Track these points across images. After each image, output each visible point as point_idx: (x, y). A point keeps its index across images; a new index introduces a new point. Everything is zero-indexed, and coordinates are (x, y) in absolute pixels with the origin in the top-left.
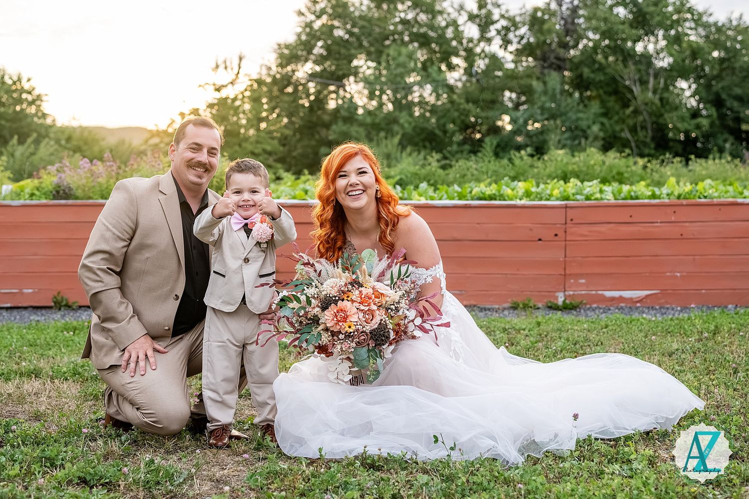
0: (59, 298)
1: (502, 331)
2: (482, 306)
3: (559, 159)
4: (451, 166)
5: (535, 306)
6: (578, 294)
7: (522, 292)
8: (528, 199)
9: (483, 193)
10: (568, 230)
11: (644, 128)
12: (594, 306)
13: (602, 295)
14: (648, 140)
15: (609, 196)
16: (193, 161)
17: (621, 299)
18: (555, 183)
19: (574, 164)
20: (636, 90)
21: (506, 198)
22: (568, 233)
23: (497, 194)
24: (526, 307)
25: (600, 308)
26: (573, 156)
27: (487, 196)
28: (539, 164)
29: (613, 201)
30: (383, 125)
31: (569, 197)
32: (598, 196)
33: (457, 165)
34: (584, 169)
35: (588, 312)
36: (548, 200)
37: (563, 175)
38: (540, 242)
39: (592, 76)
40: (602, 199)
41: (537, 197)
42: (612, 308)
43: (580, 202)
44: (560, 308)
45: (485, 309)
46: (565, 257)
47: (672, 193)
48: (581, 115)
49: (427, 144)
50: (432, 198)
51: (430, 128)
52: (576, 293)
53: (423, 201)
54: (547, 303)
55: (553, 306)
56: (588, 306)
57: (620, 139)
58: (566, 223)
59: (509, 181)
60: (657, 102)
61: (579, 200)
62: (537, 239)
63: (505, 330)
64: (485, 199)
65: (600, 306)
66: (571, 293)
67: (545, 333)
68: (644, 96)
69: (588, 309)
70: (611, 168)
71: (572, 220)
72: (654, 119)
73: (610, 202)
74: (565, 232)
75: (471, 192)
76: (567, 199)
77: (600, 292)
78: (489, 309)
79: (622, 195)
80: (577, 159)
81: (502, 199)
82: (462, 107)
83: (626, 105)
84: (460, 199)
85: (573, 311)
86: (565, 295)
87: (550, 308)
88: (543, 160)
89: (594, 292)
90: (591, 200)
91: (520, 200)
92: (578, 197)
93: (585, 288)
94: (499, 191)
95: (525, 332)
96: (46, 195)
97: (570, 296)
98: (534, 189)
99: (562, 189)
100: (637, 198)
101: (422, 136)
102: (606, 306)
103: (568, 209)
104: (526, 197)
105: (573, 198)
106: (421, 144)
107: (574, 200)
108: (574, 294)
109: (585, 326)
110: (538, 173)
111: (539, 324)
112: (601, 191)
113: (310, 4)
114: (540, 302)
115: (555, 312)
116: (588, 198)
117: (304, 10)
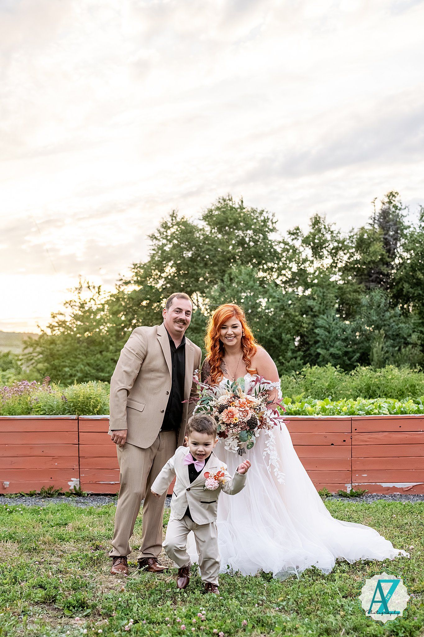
5: (328, 494)
6: (362, 485)
7: (320, 483)
8: (323, 414)
10: (353, 437)
12: (374, 494)
13: (380, 485)
15: (385, 411)
16: (178, 318)
17: (395, 489)
18: (346, 402)
21: (308, 413)
22: (353, 439)
23: (301, 410)
25: (378, 496)
26: (375, 371)
27: (293, 412)
28: (347, 378)
29: (387, 415)
31: (354, 412)
32: (376, 411)
35: (368, 499)
36: (339, 413)
38: (332, 446)
39: (411, 290)
40: (379, 413)
41: (330, 412)
42: (386, 496)
43: (362, 416)
44: (348, 495)
46: (352, 457)
52: (360, 484)
54: (338, 492)
55: (343, 494)
56: (370, 494)
58: (351, 432)
59: (311, 399)
62: (330, 444)
64: (292, 415)
65: (378, 494)
66: (357, 484)
69: (369, 496)
71: (356, 430)
74: (351, 438)
76: (353, 414)
77: (378, 483)
79: (395, 410)
81: (304, 414)
85: (357, 498)
86: (352, 486)
87: (341, 495)
89: (374, 484)
90: (371, 414)
91: (318, 414)
92: (360, 412)
93: (366, 481)
94: (302, 409)
97: (355, 486)
98: (327, 407)
99: (350, 406)
100: (405, 413)
102: (383, 494)
103: (352, 421)
104: (322, 412)
105: (358, 413)
107: (358, 415)
112: (380, 407)
113: (162, 230)
114: (333, 491)
115: (343, 498)
116: (368, 413)
117: (157, 235)
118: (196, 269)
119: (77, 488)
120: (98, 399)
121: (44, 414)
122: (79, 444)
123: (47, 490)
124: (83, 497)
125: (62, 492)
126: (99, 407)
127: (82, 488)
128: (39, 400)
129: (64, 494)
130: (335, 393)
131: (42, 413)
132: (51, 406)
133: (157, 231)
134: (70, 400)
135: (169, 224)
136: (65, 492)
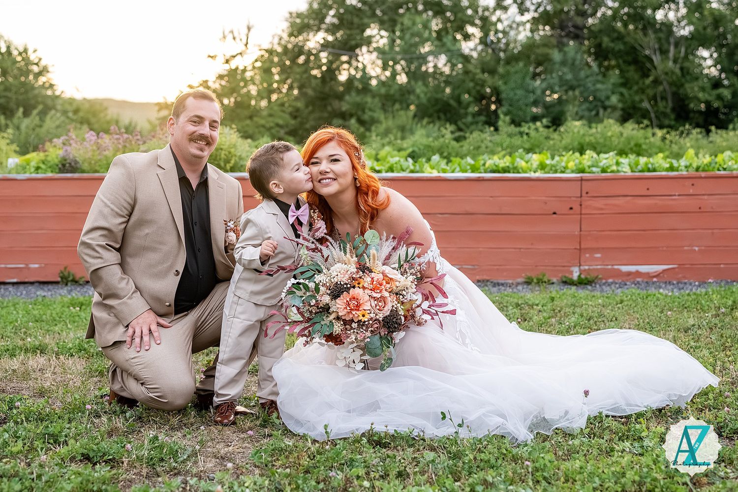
0: (66, 274)
1: (515, 306)
2: (495, 281)
3: (576, 130)
4: (465, 138)
5: (549, 281)
6: (594, 269)
7: (536, 266)
8: (543, 172)
9: (496, 166)
10: (582, 203)
11: (663, 98)
12: (610, 280)
13: (619, 270)
14: (668, 110)
15: (626, 168)
16: (195, 134)
17: (638, 274)
18: (571, 155)
19: (591, 135)
20: (657, 59)
21: (520, 171)
22: (583, 206)
23: (511, 166)
24: (540, 282)
25: (616, 283)
26: (590, 127)
27: (500, 169)
28: (555, 136)
29: (629, 173)
30: (397, 96)
31: (585, 169)
32: (614, 168)
33: (471, 136)
34: (601, 141)
35: (604, 287)
36: (563, 172)
37: (579, 147)
38: (555, 216)
39: (612, 45)
40: (618, 171)
41: (551, 170)
42: (628, 283)
43: (597, 174)
44: (575, 283)
45: (499, 284)
46: (581, 231)
47: (691, 165)
48: (599, 86)
49: (442, 116)
50: (444, 171)
51: (445, 99)
52: (591, 267)
53: (435, 174)
54: (561, 278)
55: (568, 281)
56: (604, 281)
57: (640, 109)
58: (581, 196)
59: (524, 154)
60: (678, 71)
61: (594, 173)
62: (552, 212)
63: (517, 305)
64: (499, 172)
65: (616, 281)
66: (587, 267)
67: (559, 309)
68: (664, 65)
69: (604, 284)
70: (629, 140)
71: (587, 193)
72: (674, 89)
73: (627, 174)
74: (581, 205)
75: (484, 165)
76: (583, 171)
77: (616, 267)
78: (502, 285)
79: (639, 167)
80: (594, 130)
81: (515, 171)
82: (477, 77)
83: (646, 75)
84: (473, 172)
85: (588, 287)
86: (580, 270)
87: (565, 283)
88: (560, 131)
89: (610, 267)
90: (607, 172)
91: (535, 172)
92: (594, 169)
93: (600, 263)
94: (513, 164)
95: (539, 308)
96: (52, 168)
97: (585, 270)
98: (548, 162)
99: (577, 161)
100: (654, 170)
101: (436, 108)
102: (623, 281)
103: (583, 182)
104: (541, 170)
105: (589, 171)
106: (435, 115)
107: (589, 173)
108: (589, 269)
109: (600, 301)
110: (554, 145)
111: (553, 299)
112: (618, 164)
114: (555, 276)
115: (570, 287)
116: (604, 171)
120: (232, 150)
126: (233, 162)
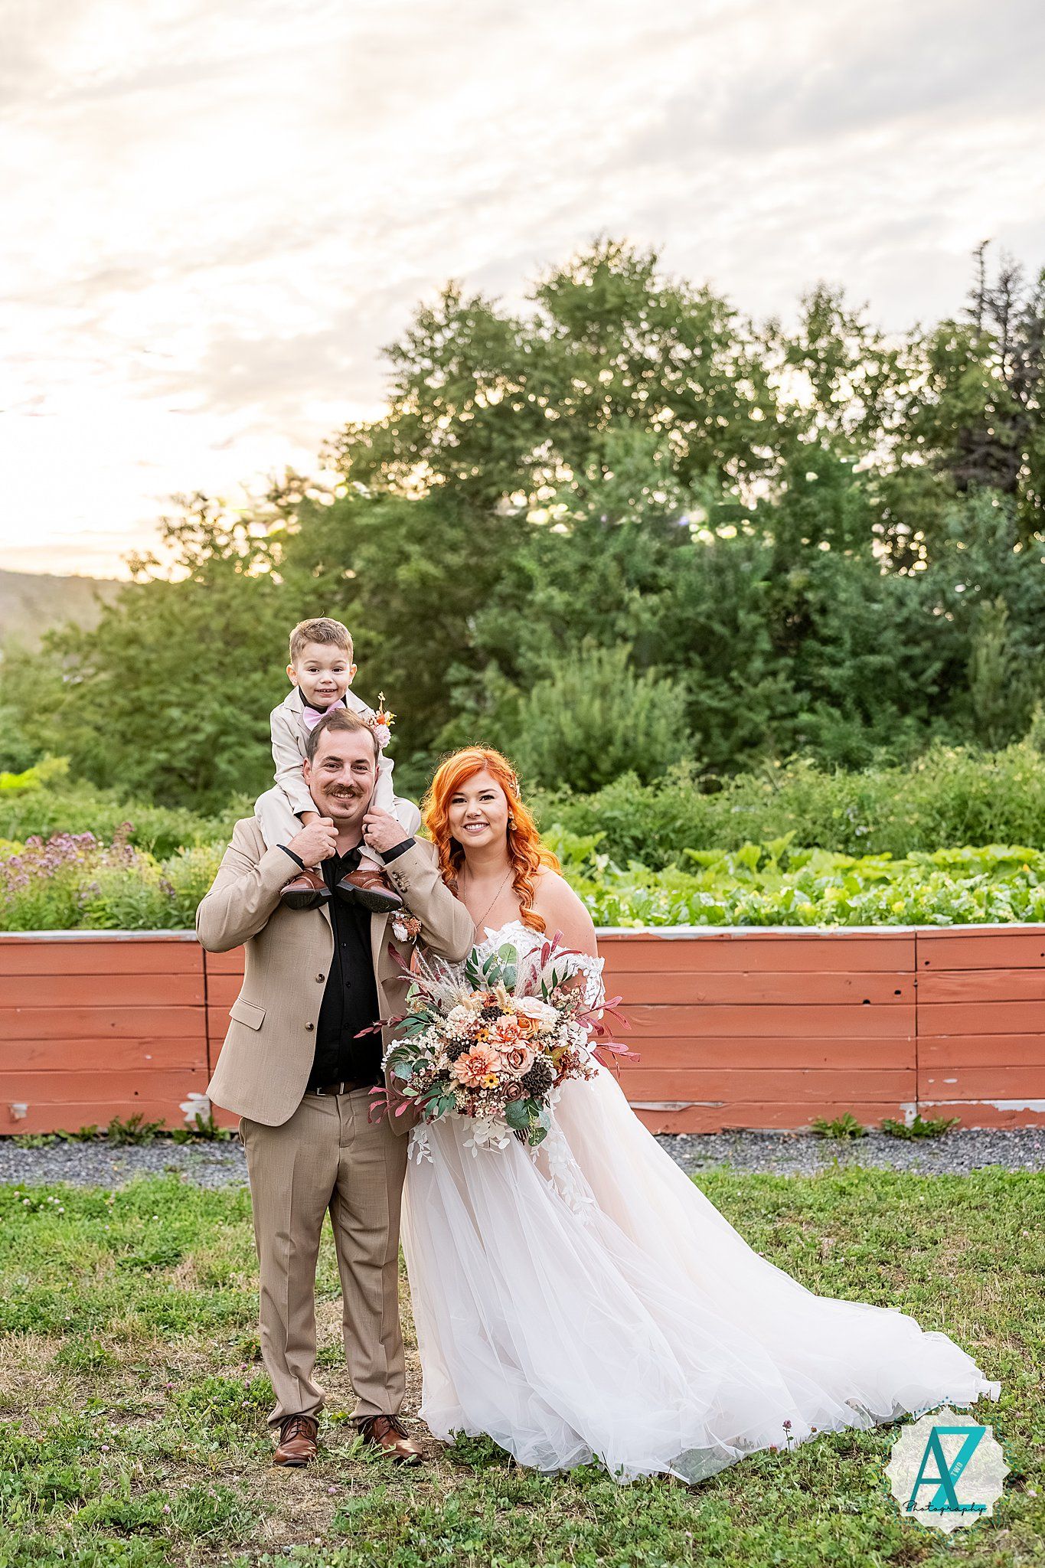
2: (758, 1130)
5: (858, 1130)
6: (943, 1106)
7: (835, 1102)
8: (843, 920)
9: (756, 910)
10: (920, 982)
12: (976, 1128)
13: (992, 1108)
16: (332, 784)
17: (1028, 1115)
21: (801, 921)
22: (919, 988)
23: (783, 912)
24: (840, 1132)
25: (986, 1135)
27: (763, 917)
29: (1007, 925)
31: (923, 915)
32: (981, 912)
33: (732, 783)
35: (961, 1142)
36: (881, 921)
38: (866, 1006)
40: (989, 918)
41: (859, 918)
43: (944, 927)
44: (907, 1134)
45: (762, 1137)
46: (916, 1034)
50: (659, 924)
52: (938, 1104)
53: (639, 928)
54: (882, 1124)
55: (894, 1130)
56: (964, 1130)
58: (915, 970)
61: (940, 924)
62: (861, 1000)
64: (761, 924)
65: (987, 1130)
66: (931, 1104)
69: (962, 1136)
71: (927, 963)
73: (1001, 926)
74: (915, 986)
75: (733, 907)
77: (987, 1102)
78: (770, 1138)
81: (792, 921)
84: (711, 922)
85: (931, 1143)
86: (917, 1109)
87: (888, 1133)
89: (974, 1102)
90: (965, 922)
91: (828, 923)
92: (939, 917)
93: (955, 1095)
94: (787, 908)
97: (927, 1109)
98: (852, 904)
99: (912, 897)
102: (997, 1129)
103: (918, 941)
104: (839, 916)
105: (932, 918)
107: (934, 923)
108: (934, 1107)
112: (990, 900)
113: (420, 333)
114: (870, 1121)
115: (897, 1142)
116: (959, 919)
117: (406, 346)
118: (512, 437)
119: (205, 1119)
121: (115, 927)
122: (206, 1006)
123: (125, 1126)
124: (222, 1141)
125: (165, 1129)
127: (216, 1117)
128: (101, 890)
129: (170, 1136)
130: (876, 822)
131: (109, 924)
132: (131, 906)
133: (406, 337)
134: (184, 892)
135: (439, 318)
136: (173, 1130)
